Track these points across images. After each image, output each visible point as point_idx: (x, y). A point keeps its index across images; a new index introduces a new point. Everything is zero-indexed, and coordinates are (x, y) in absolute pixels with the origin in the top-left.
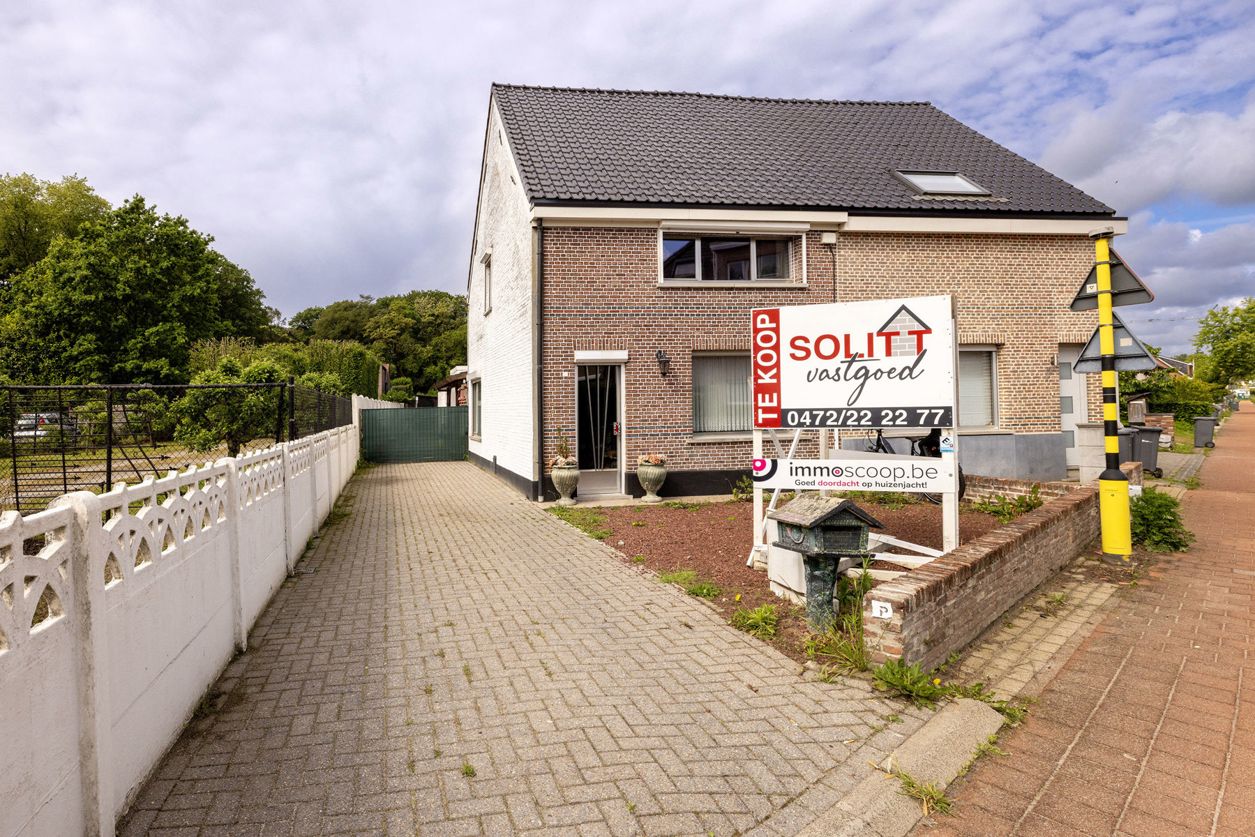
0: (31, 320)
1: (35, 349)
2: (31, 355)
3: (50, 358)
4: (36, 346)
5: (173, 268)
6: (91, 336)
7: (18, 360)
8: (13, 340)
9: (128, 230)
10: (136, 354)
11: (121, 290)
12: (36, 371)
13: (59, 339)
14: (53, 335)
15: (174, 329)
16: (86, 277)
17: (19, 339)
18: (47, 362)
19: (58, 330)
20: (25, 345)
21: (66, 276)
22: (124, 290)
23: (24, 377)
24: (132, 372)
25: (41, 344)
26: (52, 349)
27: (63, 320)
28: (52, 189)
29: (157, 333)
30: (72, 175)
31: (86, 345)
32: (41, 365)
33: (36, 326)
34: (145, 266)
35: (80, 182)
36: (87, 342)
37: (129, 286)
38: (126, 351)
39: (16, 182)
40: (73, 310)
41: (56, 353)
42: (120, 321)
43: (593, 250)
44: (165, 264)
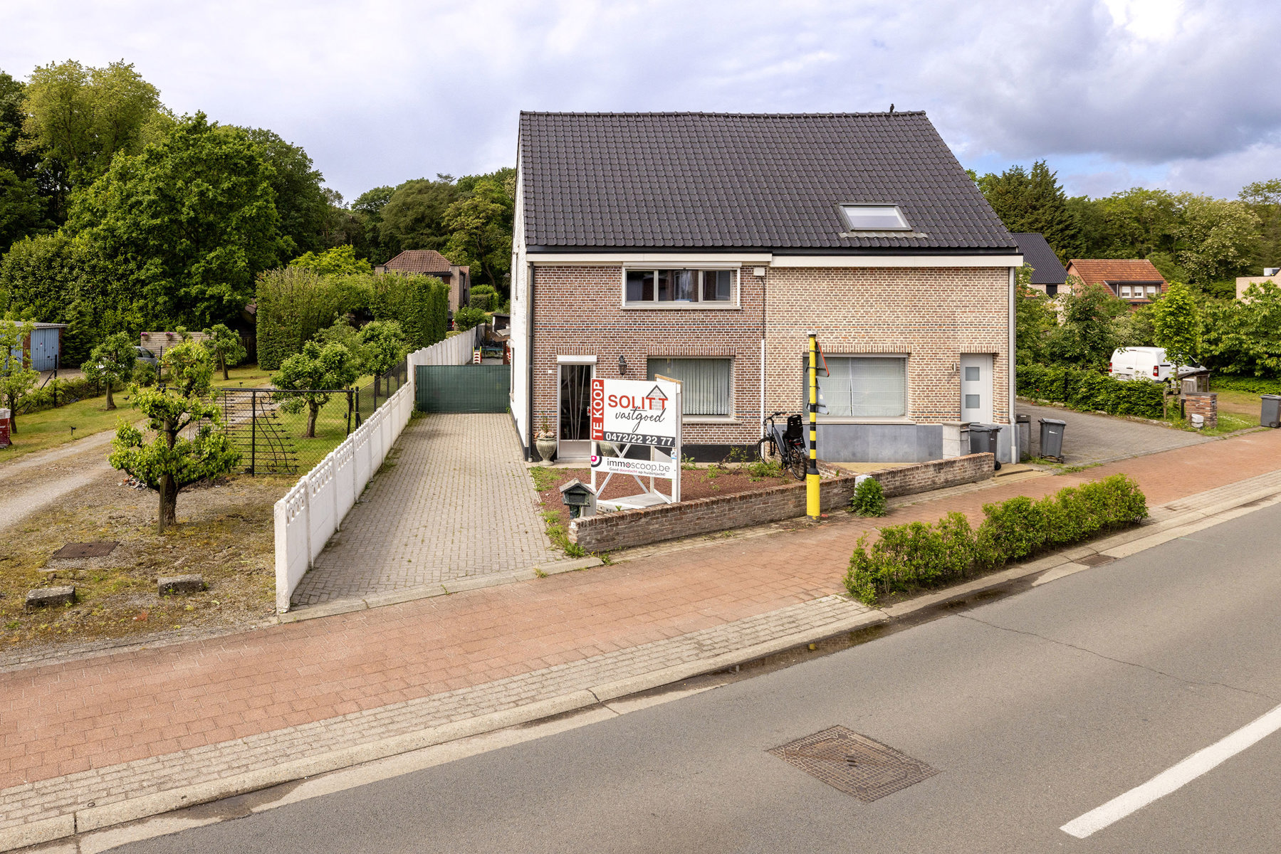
0: (100, 243)
1: (104, 271)
2: (99, 277)
3: (118, 280)
4: (105, 269)
5: (234, 188)
6: (158, 261)
7: (88, 282)
8: (83, 262)
9: (191, 151)
10: (197, 278)
11: (186, 214)
12: (104, 293)
13: (126, 261)
14: (121, 258)
15: (235, 253)
16: (154, 202)
17: (89, 261)
18: (115, 285)
19: (126, 253)
20: (94, 267)
21: (133, 199)
22: (188, 214)
23: (93, 299)
24: (196, 297)
25: (110, 267)
26: (120, 272)
27: (131, 242)
28: (97, 74)
29: (218, 257)
30: (119, 61)
31: (154, 270)
32: (109, 287)
33: (105, 248)
34: (208, 190)
35: (126, 68)
36: (154, 266)
37: (194, 210)
38: (189, 275)
39: (62, 70)
40: (141, 234)
41: (123, 276)
42: (184, 244)
43: (573, 282)
44: (226, 185)
